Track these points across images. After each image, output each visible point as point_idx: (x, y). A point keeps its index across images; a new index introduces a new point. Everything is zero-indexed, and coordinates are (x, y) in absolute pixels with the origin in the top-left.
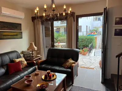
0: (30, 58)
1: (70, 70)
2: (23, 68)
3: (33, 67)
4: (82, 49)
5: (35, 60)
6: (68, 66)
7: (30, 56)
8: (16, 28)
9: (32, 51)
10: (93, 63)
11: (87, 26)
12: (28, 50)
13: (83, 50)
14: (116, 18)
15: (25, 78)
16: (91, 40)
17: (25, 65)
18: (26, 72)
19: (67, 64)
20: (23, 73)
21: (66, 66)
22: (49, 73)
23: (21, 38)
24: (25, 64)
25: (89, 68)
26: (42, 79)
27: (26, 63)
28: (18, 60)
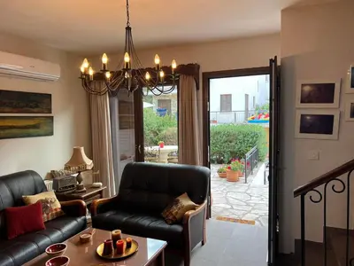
0: (73, 193)
1: (179, 228)
2: (48, 221)
3: (79, 220)
4: (229, 163)
5: (85, 199)
6: (174, 217)
7: (73, 186)
8: (37, 106)
9: (79, 172)
10: (256, 204)
11: (247, 96)
12: (67, 168)
13: (229, 168)
14: (303, 85)
15: (49, 251)
16: (252, 137)
17: (54, 212)
18: (56, 235)
19: (175, 210)
20: (47, 235)
21: (171, 217)
22: (116, 238)
23: (51, 134)
24: (56, 209)
25: (242, 221)
26: (97, 254)
27: (59, 206)
28: (34, 199)
